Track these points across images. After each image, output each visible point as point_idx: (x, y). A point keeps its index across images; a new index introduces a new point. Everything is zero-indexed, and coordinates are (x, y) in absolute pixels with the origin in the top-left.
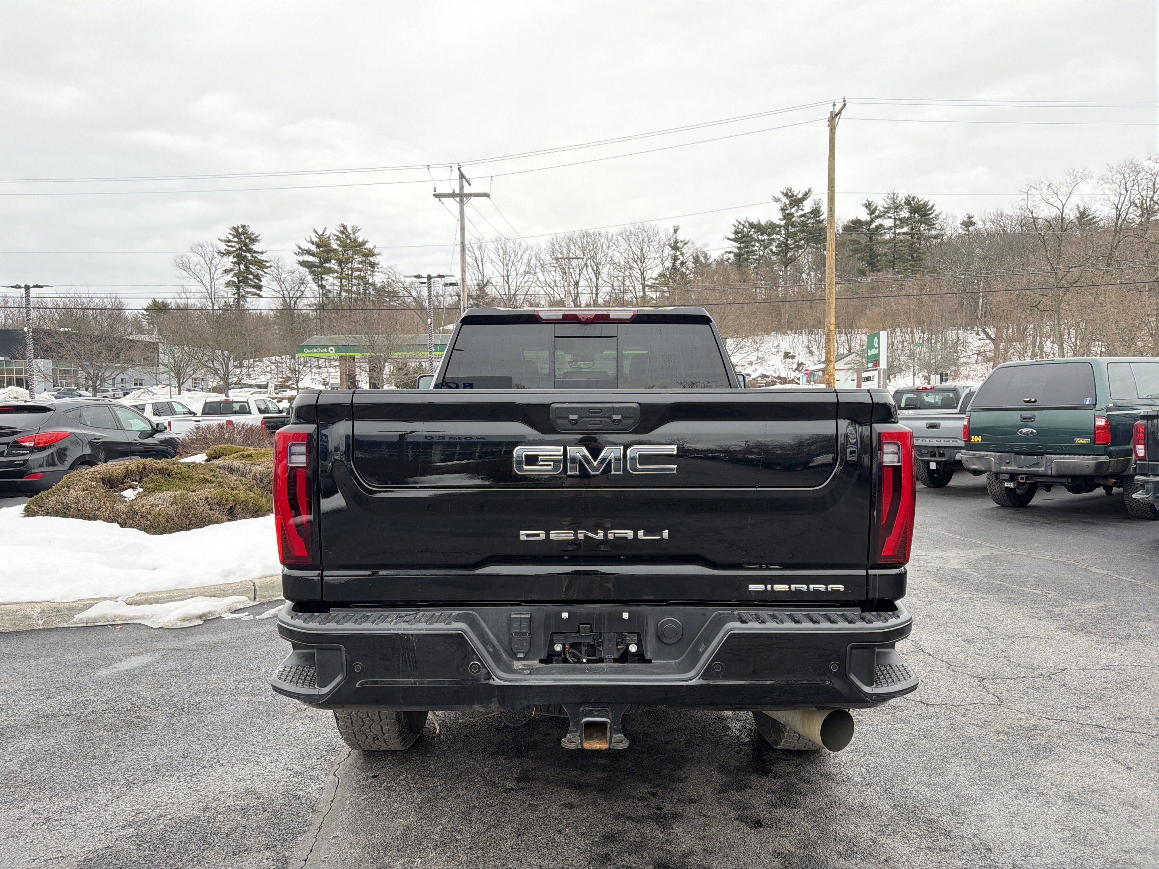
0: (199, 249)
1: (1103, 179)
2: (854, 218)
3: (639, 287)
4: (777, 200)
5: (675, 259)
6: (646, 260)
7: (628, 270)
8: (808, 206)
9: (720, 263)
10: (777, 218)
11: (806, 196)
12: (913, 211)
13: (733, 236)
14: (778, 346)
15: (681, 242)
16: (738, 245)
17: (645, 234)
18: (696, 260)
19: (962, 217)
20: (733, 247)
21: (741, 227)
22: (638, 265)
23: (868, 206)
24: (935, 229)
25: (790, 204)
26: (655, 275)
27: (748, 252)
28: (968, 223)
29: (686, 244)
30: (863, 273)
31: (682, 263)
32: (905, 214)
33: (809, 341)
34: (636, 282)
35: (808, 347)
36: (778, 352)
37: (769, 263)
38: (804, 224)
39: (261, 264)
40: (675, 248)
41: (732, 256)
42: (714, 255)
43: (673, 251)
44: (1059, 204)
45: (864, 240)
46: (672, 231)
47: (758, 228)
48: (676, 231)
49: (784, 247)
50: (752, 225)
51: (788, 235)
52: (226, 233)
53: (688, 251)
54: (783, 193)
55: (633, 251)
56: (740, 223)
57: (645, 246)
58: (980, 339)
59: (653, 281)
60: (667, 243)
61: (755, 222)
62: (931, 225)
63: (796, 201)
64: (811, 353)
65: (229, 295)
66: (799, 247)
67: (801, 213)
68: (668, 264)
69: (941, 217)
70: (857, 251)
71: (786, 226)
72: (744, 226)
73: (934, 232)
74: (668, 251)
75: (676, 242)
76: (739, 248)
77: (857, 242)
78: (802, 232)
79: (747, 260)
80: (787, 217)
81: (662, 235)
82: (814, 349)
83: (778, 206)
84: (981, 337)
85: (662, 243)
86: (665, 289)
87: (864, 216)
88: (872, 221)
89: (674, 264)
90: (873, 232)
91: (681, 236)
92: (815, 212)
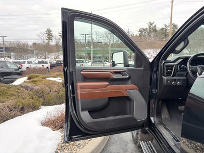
0: (41, 33)
2: (162, 28)
4: (148, 24)
8: (154, 25)
9: (136, 36)
10: (148, 27)
11: (153, 23)
12: (174, 26)
13: (139, 31)
14: (147, 51)
16: (140, 33)
18: (132, 35)
23: (165, 25)
27: (142, 34)
29: (130, 32)
30: (164, 38)
32: (172, 27)
33: (153, 51)
37: (145, 36)
38: (153, 28)
39: (52, 36)
41: (138, 35)
42: (135, 35)
45: (164, 32)
47: (144, 29)
49: (149, 33)
51: (150, 31)
52: (46, 30)
54: (149, 22)
63: (151, 24)
65: (47, 41)
66: (152, 33)
67: (152, 26)
70: (162, 34)
71: (149, 29)
72: (141, 29)
77: (162, 32)
78: (152, 30)
80: (150, 27)
87: (164, 27)
88: (166, 28)
90: (166, 30)
91: (129, 30)
92: (155, 26)
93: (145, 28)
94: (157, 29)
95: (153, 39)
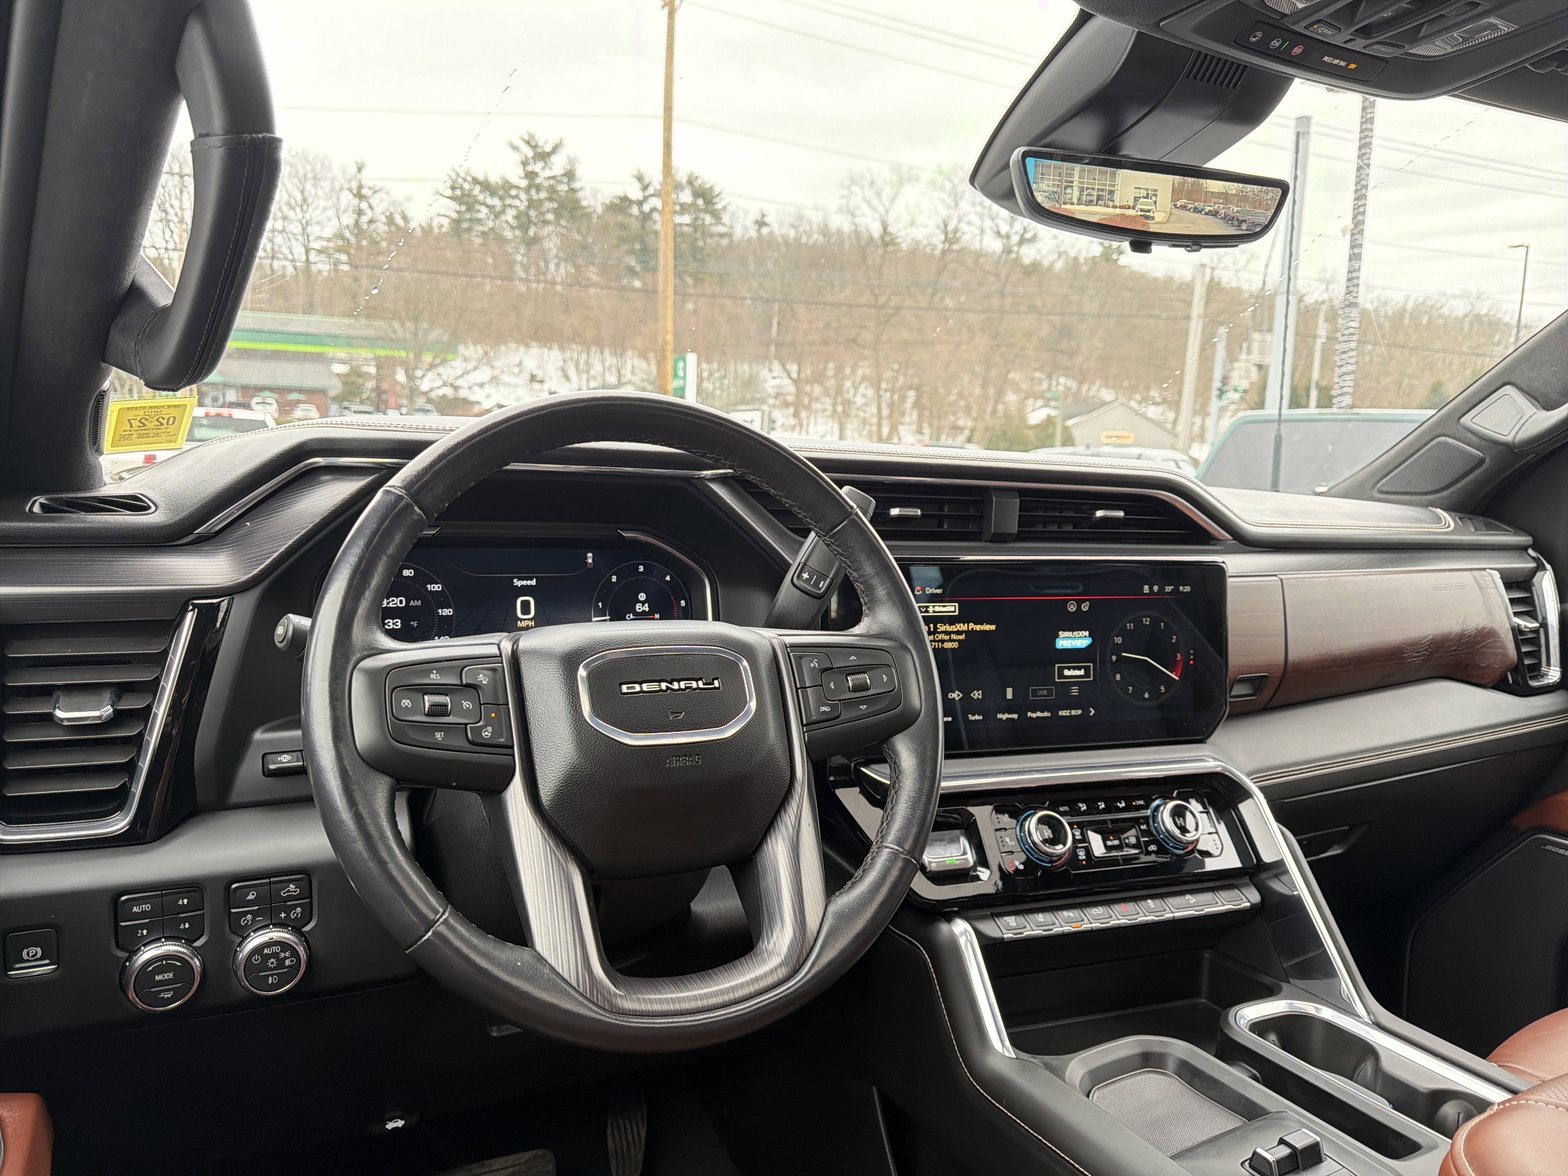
1: (933, 184)
2: (622, 194)
3: (299, 251)
4: (515, 148)
5: (360, 213)
6: (310, 209)
7: (281, 221)
8: (558, 164)
9: (427, 231)
10: (516, 176)
11: (555, 149)
12: (696, 194)
13: (449, 192)
14: (520, 364)
15: (370, 188)
16: (457, 208)
17: (308, 167)
18: (390, 221)
19: (754, 215)
20: (451, 208)
21: (460, 181)
22: (296, 214)
23: (640, 178)
24: (723, 225)
25: (534, 158)
26: (328, 232)
27: (471, 220)
28: (761, 223)
29: (376, 192)
31: (371, 221)
32: (686, 197)
33: (565, 361)
34: (294, 242)
35: (563, 369)
36: (521, 372)
37: (501, 240)
38: (552, 190)
40: (360, 196)
41: (446, 222)
42: (419, 217)
43: (356, 201)
44: (881, 210)
45: (635, 225)
46: (353, 169)
47: (486, 186)
48: (360, 169)
49: (523, 221)
50: (475, 181)
51: (532, 204)
53: (380, 206)
54: (524, 140)
55: (287, 191)
56: (458, 175)
57: (308, 186)
58: (774, 378)
59: (325, 244)
60: (346, 186)
61: (481, 178)
62: (716, 216)
63: (543, 156)
64: (567, 377)
66: (546, 223)
67: (548, 173)
68: (348, 219)
69: (730, 208)
70: (623, 240)
71: (527, 190)
72: (465, 180)
73: (721, 229)
74: (347, 199)
75: (360, 187)
76: (458, 212)
77: (623, 227)
78: (550, 199)
79: (469, 230)
80: (531, 176)
81: (337, 172)
82: (572, 372)
83: (517, 158)
84: (775, 374)
85: (338, 187)
86: (344, 257)
87: (635, 194)
88: (646, 198)
89: (357, 221)
90: (646, 217)
91: (368, 178)
92: (570, 175)
93: (494, 178)
94: (587, 199)
95: (559, 271)
